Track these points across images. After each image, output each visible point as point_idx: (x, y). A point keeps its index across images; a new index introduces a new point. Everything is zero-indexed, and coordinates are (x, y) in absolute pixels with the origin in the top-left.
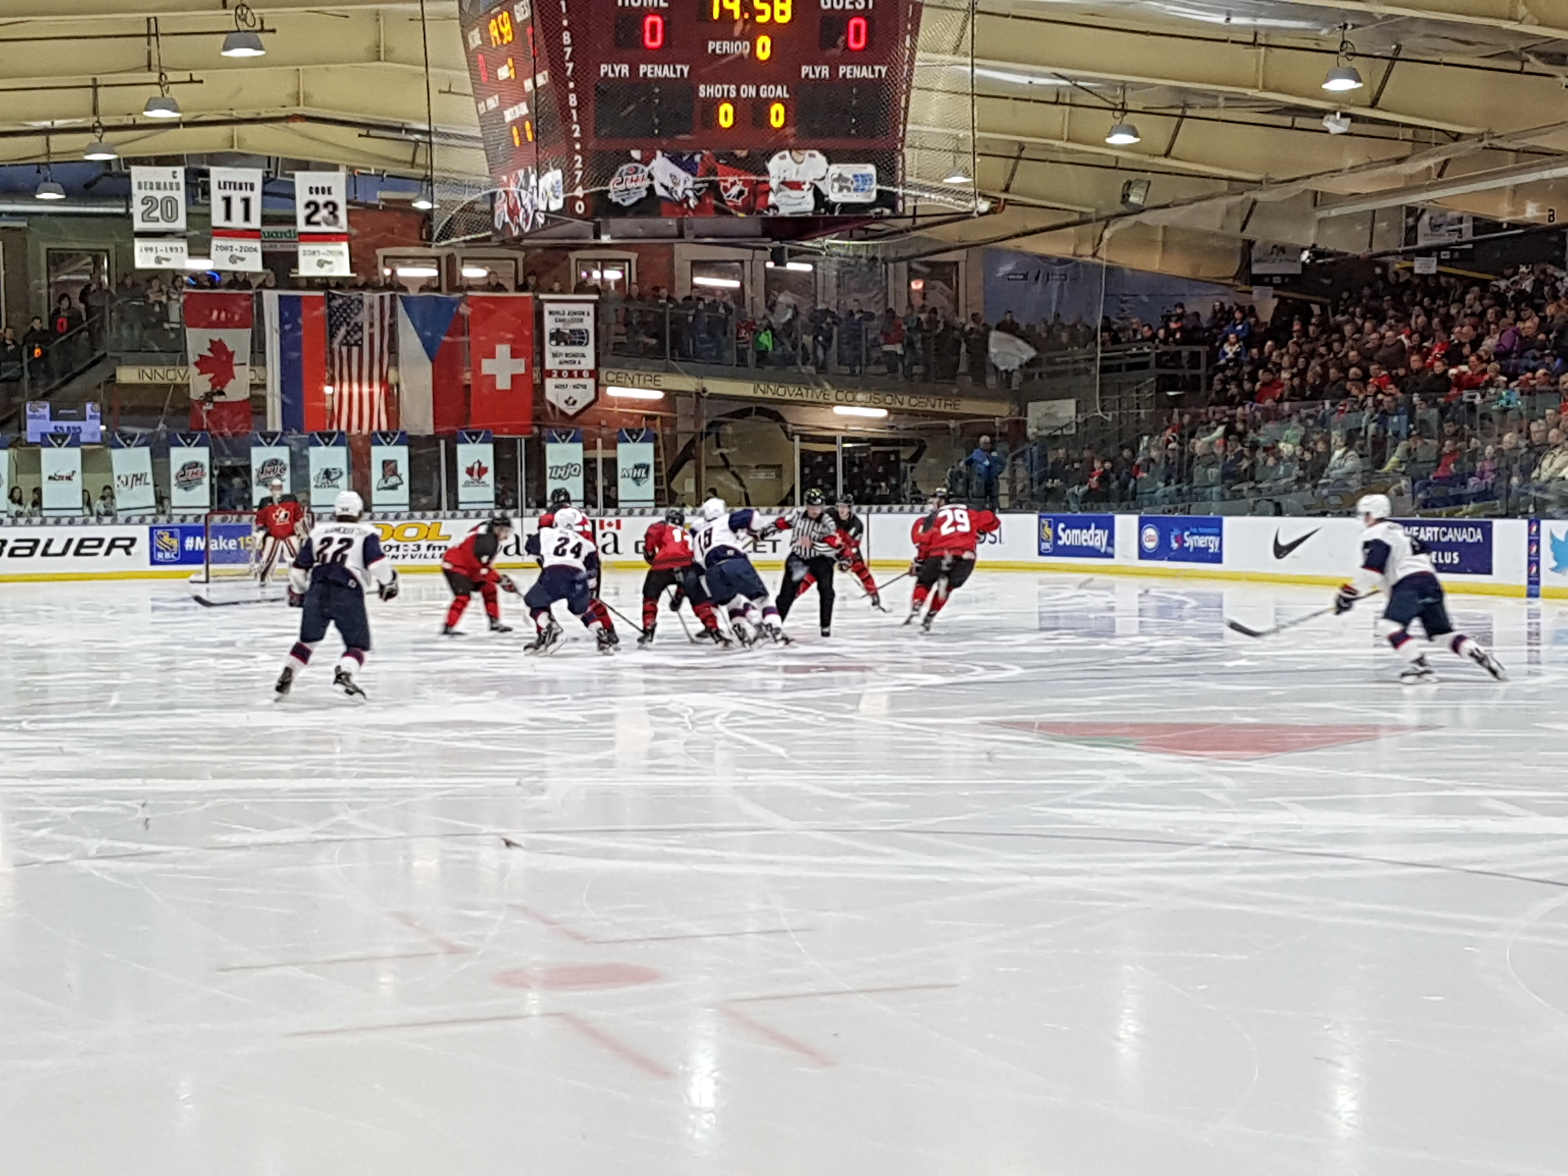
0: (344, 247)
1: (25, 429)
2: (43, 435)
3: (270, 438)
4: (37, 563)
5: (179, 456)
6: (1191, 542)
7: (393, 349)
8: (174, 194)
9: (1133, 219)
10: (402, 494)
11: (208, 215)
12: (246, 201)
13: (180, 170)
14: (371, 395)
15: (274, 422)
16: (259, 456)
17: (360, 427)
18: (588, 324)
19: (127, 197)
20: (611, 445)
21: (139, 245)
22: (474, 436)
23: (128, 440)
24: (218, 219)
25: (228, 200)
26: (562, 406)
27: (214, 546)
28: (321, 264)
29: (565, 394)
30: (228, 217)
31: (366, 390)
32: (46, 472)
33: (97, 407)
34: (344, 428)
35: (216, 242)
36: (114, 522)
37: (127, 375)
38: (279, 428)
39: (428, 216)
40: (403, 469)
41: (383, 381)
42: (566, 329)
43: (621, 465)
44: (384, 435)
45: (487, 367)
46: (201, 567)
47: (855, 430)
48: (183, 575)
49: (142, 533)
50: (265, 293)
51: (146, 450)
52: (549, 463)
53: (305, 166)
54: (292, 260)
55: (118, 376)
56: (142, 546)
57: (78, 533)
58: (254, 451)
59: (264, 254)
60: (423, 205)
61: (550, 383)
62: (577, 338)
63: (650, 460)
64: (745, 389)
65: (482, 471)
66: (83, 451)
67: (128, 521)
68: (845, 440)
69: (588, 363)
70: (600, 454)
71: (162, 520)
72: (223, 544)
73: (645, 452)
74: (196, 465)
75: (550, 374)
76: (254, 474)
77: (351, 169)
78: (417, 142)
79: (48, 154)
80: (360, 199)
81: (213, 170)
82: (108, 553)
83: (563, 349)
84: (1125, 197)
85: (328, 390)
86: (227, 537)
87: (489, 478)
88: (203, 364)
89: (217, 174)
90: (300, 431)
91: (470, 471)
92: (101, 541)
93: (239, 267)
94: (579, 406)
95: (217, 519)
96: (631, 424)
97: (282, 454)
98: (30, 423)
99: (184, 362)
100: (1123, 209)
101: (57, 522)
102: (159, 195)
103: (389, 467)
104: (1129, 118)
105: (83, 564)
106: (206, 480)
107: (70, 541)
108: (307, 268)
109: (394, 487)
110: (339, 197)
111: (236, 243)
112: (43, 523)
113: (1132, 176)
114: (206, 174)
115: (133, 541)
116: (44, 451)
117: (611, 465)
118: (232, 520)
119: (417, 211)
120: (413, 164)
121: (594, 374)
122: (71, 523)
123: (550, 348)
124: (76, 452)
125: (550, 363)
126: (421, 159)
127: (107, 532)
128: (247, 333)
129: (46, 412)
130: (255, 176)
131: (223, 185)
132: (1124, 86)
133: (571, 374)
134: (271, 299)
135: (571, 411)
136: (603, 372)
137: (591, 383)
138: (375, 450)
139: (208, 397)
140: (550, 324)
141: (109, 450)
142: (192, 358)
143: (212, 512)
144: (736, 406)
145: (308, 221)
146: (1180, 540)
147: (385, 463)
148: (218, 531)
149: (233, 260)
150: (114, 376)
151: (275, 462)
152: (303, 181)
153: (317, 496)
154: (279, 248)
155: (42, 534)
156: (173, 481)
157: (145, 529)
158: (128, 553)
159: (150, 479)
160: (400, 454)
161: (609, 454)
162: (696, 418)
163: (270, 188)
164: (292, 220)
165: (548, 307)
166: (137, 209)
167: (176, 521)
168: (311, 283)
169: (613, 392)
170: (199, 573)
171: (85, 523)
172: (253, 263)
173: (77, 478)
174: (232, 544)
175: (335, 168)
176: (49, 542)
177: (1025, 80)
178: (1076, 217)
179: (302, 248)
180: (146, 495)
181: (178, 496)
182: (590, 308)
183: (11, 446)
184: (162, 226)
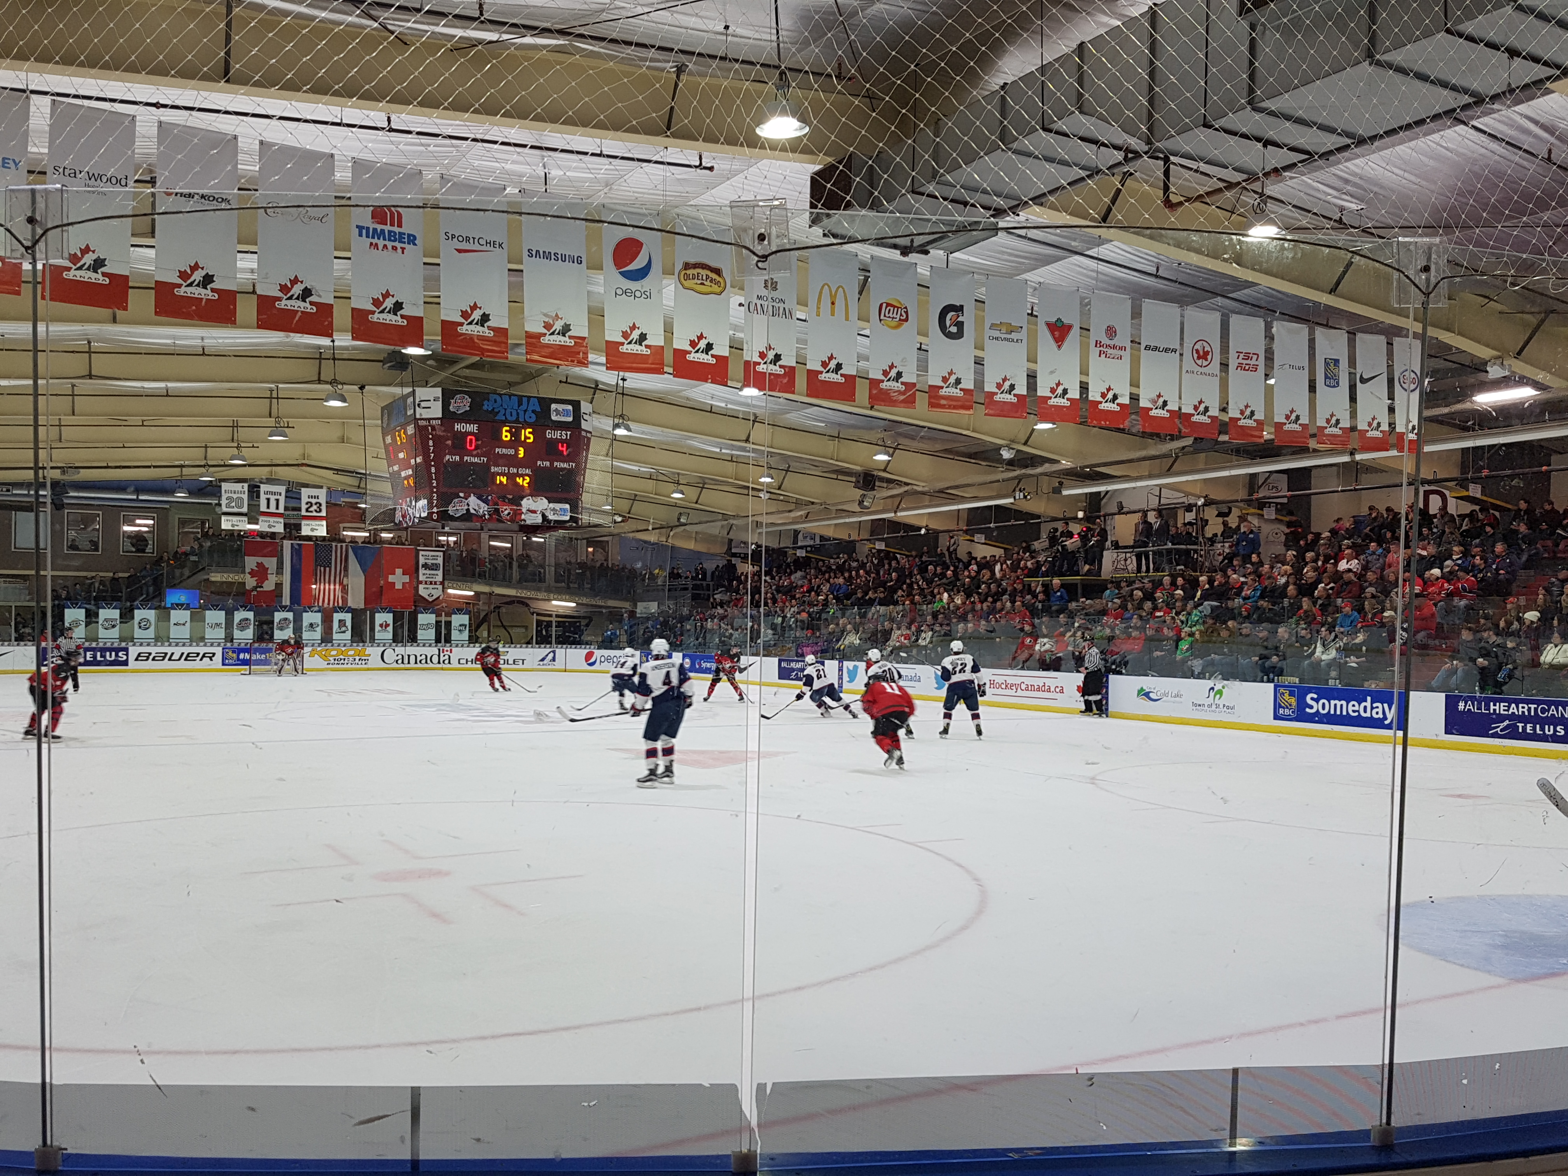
0: (324, 523)
1: (163, 601)
2: (172, 604)
3: (284, 608)
4: (166, 664)
5: (239, 616)
6: (704, 665)
7: (346, 569)
8: (242, 496)
9: (683, 528)
10: (348, 635)
11: (259, 505)
12: (277, 500)
13: (246, 485)
14: (335, 589)
15: (286, 600)
16: (278, 616)
17: (329, 604)
18: (440, 561)
19: (220, 497)
20: (449, 615)
21: (223, 518)
22: (384, 610)
23: (215, 607)
24: (263, 508)
25: (268, 500)
26: (427, 597)
27: (254, 657)
28: (312, 530)
29: (428, 592)
30: (268, 507)
31: (332, 587)
32: (173, 621)
33: (200, 591)
34: (320, 604)
35: (261, 518)
36: (205, 645)
37: (214, 577)
38: (288, 603)
39: (364, 510)
40: (349, 624)
41: (341, 583)
42: (430, 562)
43: (453, 625)
44: (340, 608)
45: (391, 578)
46: (248, 667)
47: (561, 612)
48: (238, 671)
49: (218, 651)
50: (285, 542)
51: (224, 612)
52: (419, 623)
53: (307, 486)
54: (298, 527)
55: (210, 578)
56: (218, 658)
57: (186, 650)
58: (276, 613)
59: (285, 525)
60: (363, 506)
61: (421, 587)
62: (435, 567)
63: (467, 623)
64: (512, 592)
65: (387, 625)
66: (191, 612)
67: (212, 645)
68: (557, 616)
69: (440, 578)
70: (443, 619)
71: (229, 645)
72: (258, 657)
73: (465, 619)
74: (247, 619)
75: (421, 582)
76: (275, 624)
77: (329, 488)
78: (361, 478)
79: (181, 476)
80: (333, 502)
81: (262, 486)
82: (201, 660)
83: (428, 572)
84: (679, 519)
85: (314, 586)
86: (261, 654)
87: (390, 629)
88: (252, 574)
89: (264, 488)
90: (299, 605)
91: (381, 625)
92: (198, 654)
93: (273, 530)
94: (434, 597)
95: (256, 645)
96: (459, 606)
97: (290, 615)
98: (166, 598)
99: (244, 572)
100: (678, 524)
101: (177, 645)
102: (235, 496)
103: (342, 623)
104: (681, 487)
105: (189, 665)
106: (252, 627)
107: (183, 654)
108: (305, 531)
109: (344, 632)
110: (323, 500)
111: (272, 519)
112: (170, 645)
113: (682, 510)
114: (259, 487)
115: (214, 654)
116: (172, 612)
117: (448, 624)
118: (264, 645)
119: (360, 508)
120: (359, 487)
121: (442, 583)
122: (184, 645)
123: (422, 571)
124: (188, 612)
125: (421, 578)
126: (363, 485)
127: (202, 650)
128: (275, 560)
129: (176, 593)
130: (282, 489)
131: (266, 493)
132: (678, 474)
133: (431, 583)
134: (287, 544)
135: (430, 599)
136: (446, 583)
137: (440, 587)
138: (335, 615)
139: (255, 588)
140: (422, 561)
141: (204, 612)
142: (248, 570)
143: (254, 642)
144: (509, 600)
145: (307, 510)
146: (700, 665)
147: (340, 621)
148: (256, 651)
149: (270, 526)
150: (208, 577)
151: (286, 619)
152: (305, 493)
153: (306, 635)
154: (292, 521)
155: (169, 650)
156: (235, 627)
157: (221, 649)
158: (211, 660)
159: (223, 626)
160: (348, 617)
161: (448, 619)
162: (489, 604)
163: (289, 494)
164: (300, 509)
165: (421, 553)
166: (224, 502)
167: (236, 645)
168: (309, 538)
169: (450, 591)
170: (245, 670)
171: (190, 645)
172: (279, 528)
173: (188, 624)
174: (263, 656)
175: (321, 487)
176: (173, 654)
177: (637, 468)
178: (658, 526)
179: (304, 522)
180: (221, 633)
181: (237, 634)
182: (441, 554)
183: (155, 609)
184: (236, 510)
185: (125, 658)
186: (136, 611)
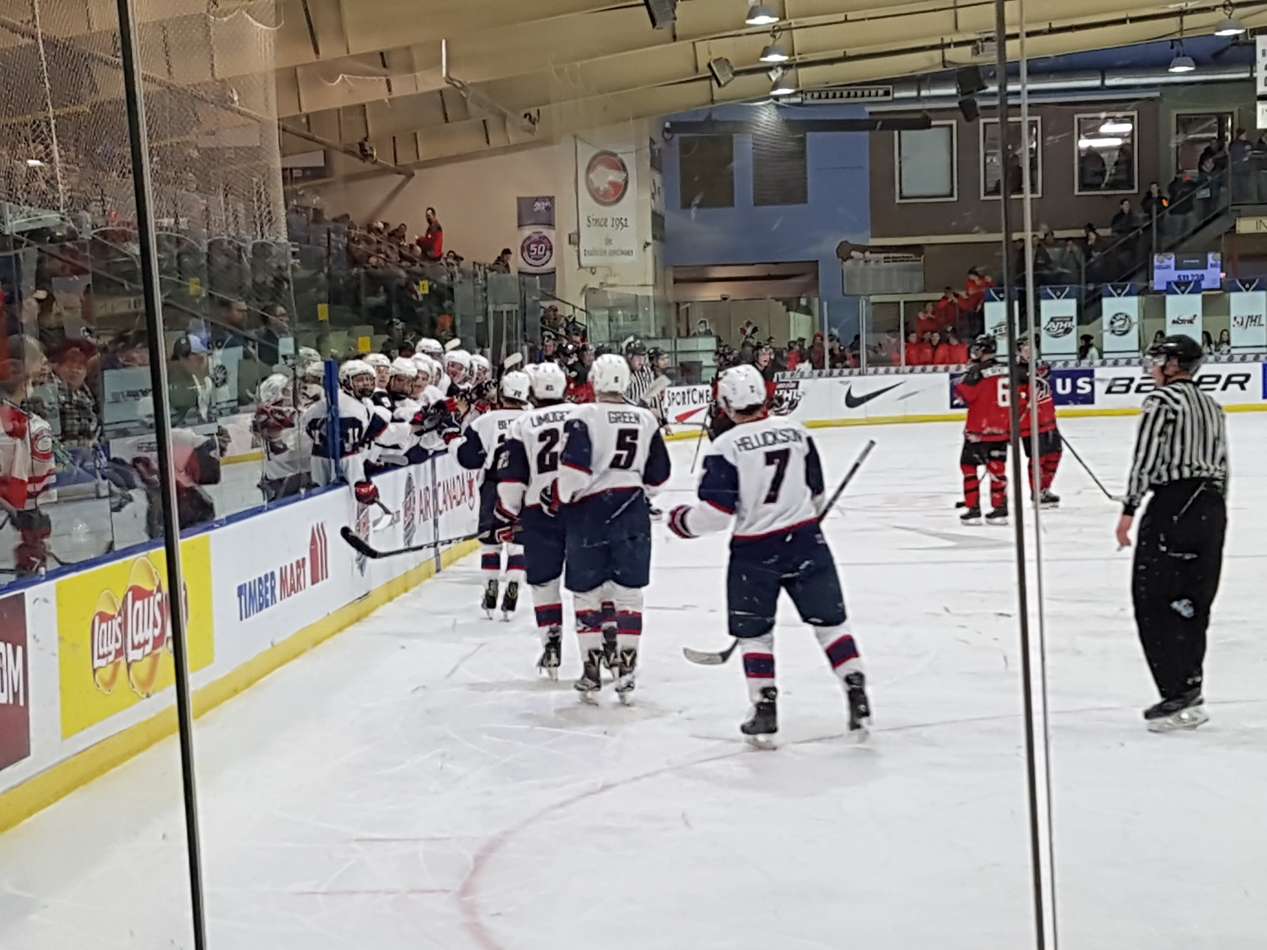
1: (1153, 279)
2: (1169, 283)
19: (1252, 63)
23: (1245, 286)
32: (1170, 315)
33: (1218, 255)
37: (1246, 226)
49: (1256, 370)
55: (1238, 228)
56: (1256, 382)
66: (1204, 296)
67: (1243, 359)
79: (1181, 32)
82: (1224, 388)
92: (1218, 377)
98: (1156, 272)
116: (1169, 298)
124: (1198, 298)
127: (1224, 369)
129: (1172, 262)
141: (1227, 295)
150: (1234, 227)
157: (1259, 366)
158: (1243, 388)
173: (1198, 322)
180: (1261, 335)
183: (1139, 294)
185: (1088, 388)
186: (1105, 301)
